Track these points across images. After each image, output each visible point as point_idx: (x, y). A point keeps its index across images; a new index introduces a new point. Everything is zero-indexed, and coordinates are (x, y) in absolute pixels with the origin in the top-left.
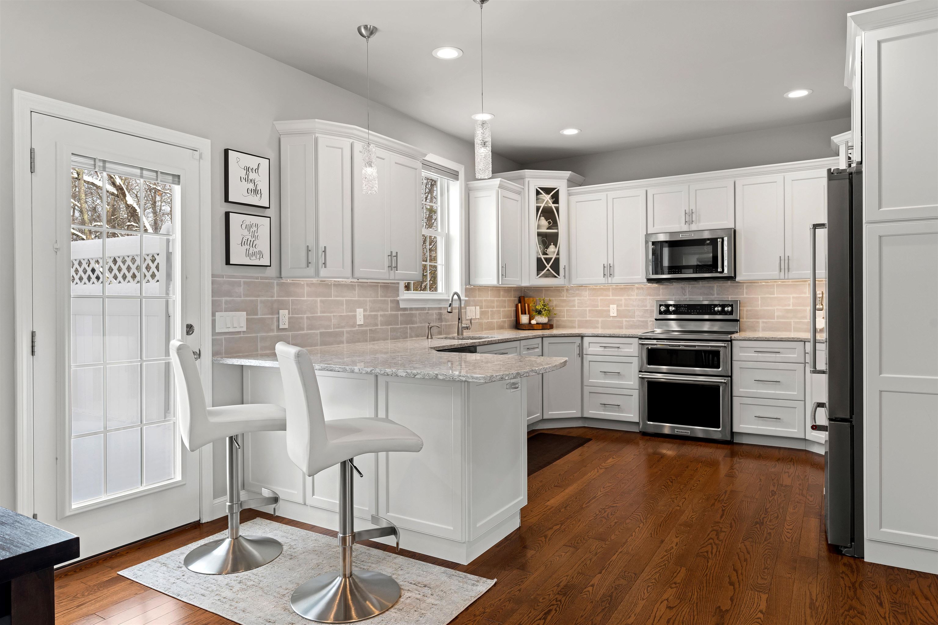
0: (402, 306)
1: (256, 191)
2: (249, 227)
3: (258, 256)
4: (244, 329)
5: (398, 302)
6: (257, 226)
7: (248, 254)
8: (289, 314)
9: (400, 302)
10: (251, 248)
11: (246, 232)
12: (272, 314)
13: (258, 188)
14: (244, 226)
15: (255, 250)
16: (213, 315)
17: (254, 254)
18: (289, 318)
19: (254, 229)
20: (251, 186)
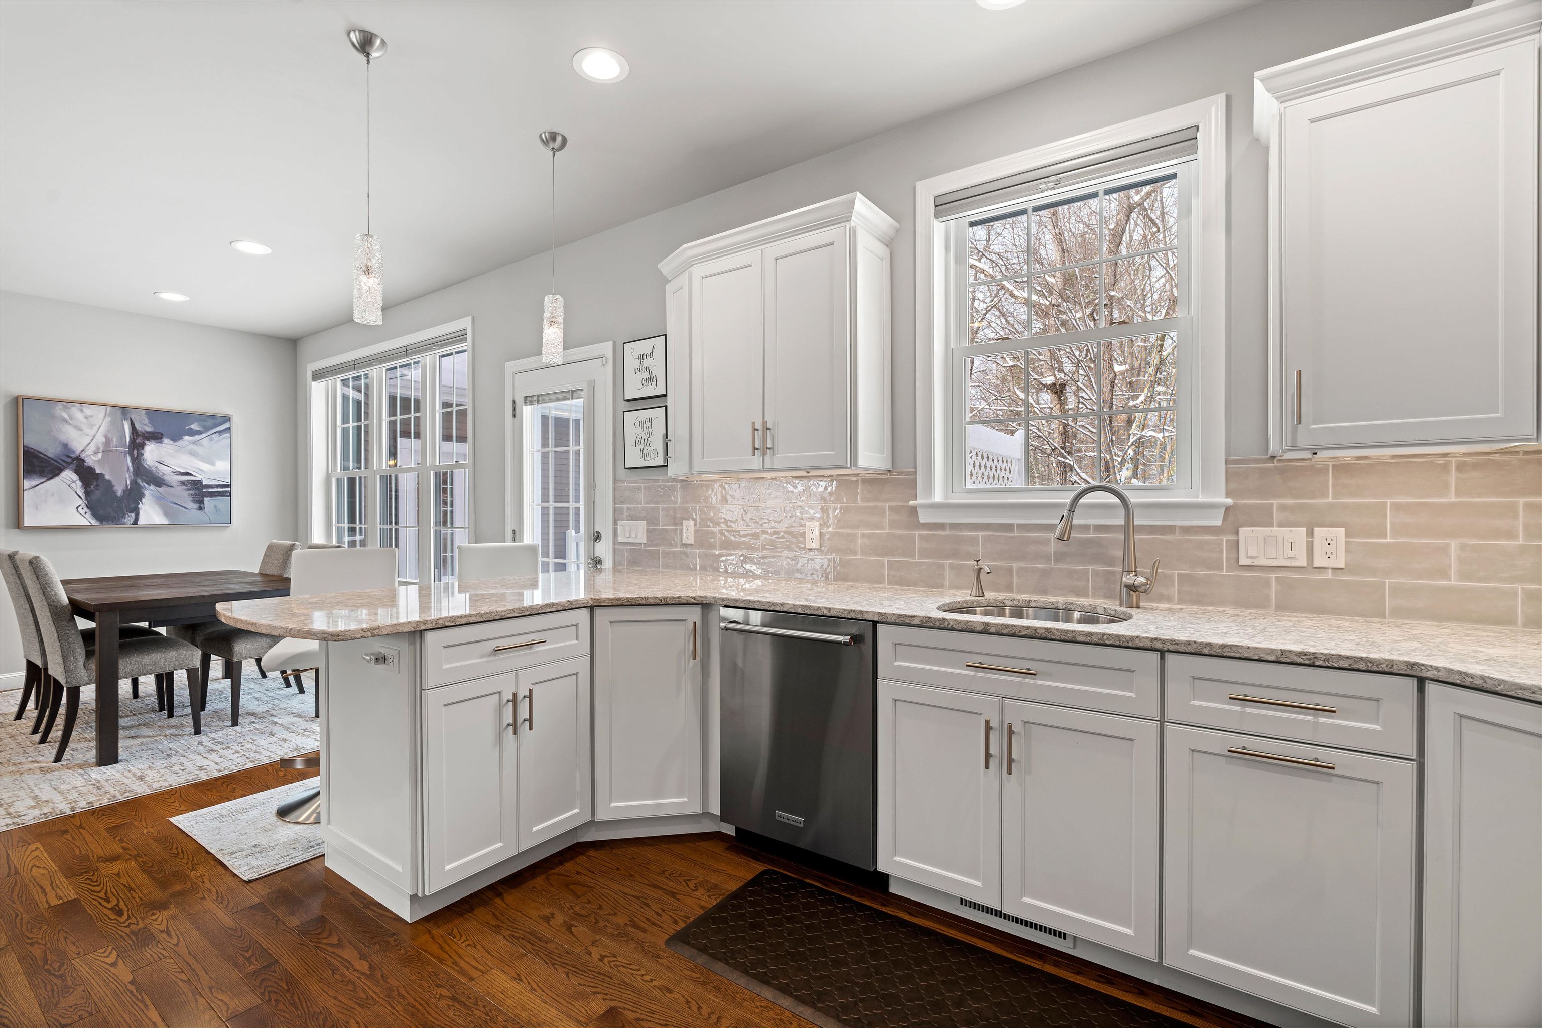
0: (923, 518)
1: (650, 380)
2: (642, 424)
3: (653, 456)
4: (644, 540)
5: (914, 511)
6: (651, 420)
7: (643, 455)
8: (695, 525)
9: (919, 511)
10: (646, 447)
11: (639, 430)
12: (675, 524)
13: (653, 375)
14: (637, 424)
15: (650, 449)
16: (615, 522)
17: (648, 454)
18: (696, 531)
19: (648, 424)
20: (646, 375)
